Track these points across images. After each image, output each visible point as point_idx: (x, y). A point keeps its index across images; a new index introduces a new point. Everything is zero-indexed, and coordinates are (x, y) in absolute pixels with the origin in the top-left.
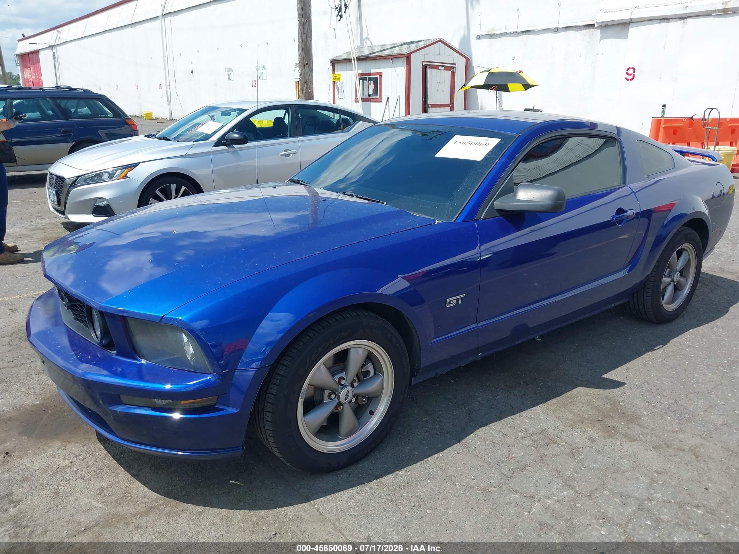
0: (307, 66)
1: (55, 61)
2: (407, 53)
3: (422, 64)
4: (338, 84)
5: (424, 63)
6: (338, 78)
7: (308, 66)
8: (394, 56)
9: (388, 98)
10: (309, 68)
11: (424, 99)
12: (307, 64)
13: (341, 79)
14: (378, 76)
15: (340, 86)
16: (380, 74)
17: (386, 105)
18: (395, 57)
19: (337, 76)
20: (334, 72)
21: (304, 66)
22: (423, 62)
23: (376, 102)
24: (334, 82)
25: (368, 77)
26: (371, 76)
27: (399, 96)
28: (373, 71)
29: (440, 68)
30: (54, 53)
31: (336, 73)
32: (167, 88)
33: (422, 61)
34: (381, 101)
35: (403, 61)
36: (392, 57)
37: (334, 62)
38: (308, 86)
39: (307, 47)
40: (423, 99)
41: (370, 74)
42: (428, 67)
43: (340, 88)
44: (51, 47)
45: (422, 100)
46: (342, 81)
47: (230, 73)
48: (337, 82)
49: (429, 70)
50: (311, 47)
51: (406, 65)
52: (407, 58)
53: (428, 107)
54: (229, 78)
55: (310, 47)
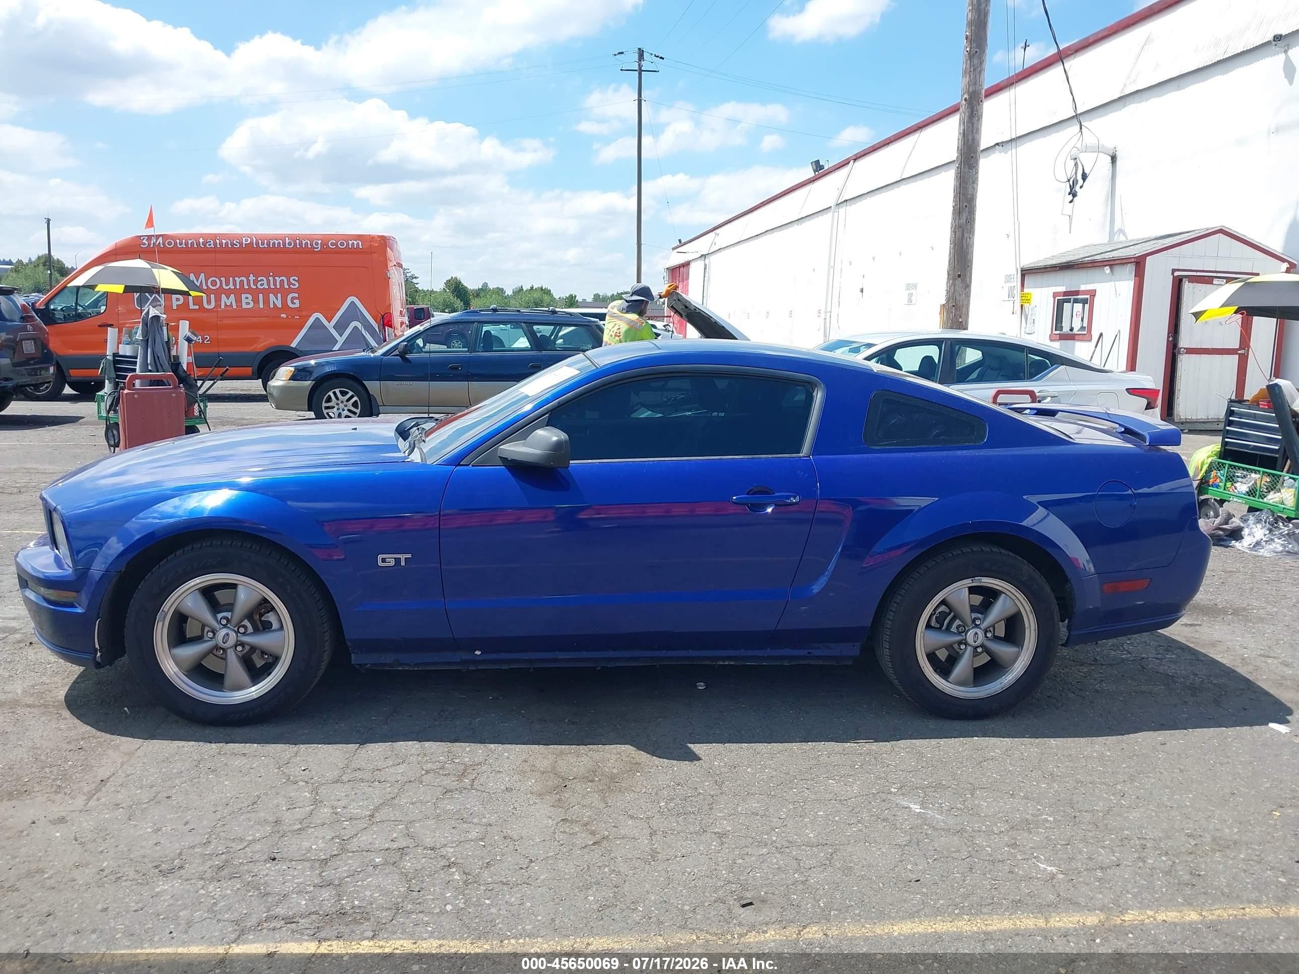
0: (959, 279)
1: (704, 276)
2: (1136, 256)
3: (1173, 274)
4: (1027, 310)
5: (1176, 274)
6: (1027, 300)
7: (962, 280)
8: (1114, 260)
9: (1101, 335)
10: (962, 282)
11: (1171, 339)
12: (959, 276)
13: (1032, 302)
14: (1088, 296)
15: (1030, 313)
16: (1093, 293)
17: (1096, 347)
18: (1117, 262)
19: (1025, 297)
20: (1022, 290)
21: (954, 279)
22: (1174, 271)
23: (1082, 340)
24: (1022, 306)
25: (1072, 298)
26: (1079, 297)
27: (1119, 331)
28: (1083, 288)
29: (1215, 281)
30: (705, 265)
31: (1026, 290)
32: (826, 316)
33: (1173, 269)
34: (1090, 340)
35: (1130, 269)
36: (1113, 263)
37: (1025, 273)
38: (958, 312)
39: (962, 248)
40: (1168, 337)
41: (1077, 293)
42: (1184, 280)
43: (1029, 316)
44: (704, 256)
45: (1168, 340)
46: (1033, 303)
47: (911, 292)
48: (1026, 305)
49: (1187, 286)
50: (970, 249)
51: (1135, 276)
52: (1139, 263)
53: (1179, 353)
54: (910, 301)
55: (967, 248)
